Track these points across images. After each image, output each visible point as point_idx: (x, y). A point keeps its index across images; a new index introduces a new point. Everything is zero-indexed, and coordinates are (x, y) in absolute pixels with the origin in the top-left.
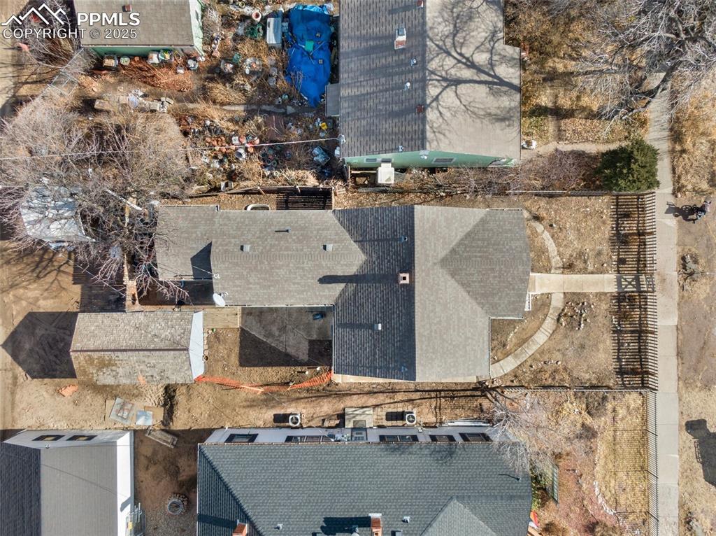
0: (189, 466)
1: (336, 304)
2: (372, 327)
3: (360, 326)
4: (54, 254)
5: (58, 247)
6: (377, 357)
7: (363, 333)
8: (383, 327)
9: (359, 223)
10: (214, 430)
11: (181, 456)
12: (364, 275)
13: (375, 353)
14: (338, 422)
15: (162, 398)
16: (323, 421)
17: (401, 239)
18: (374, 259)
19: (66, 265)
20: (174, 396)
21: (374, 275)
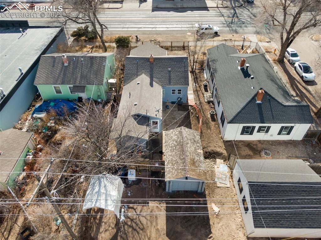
0: (244, 150)
1: (161, 85)
2: (170, 71)
3: (170, 76)
4: (129, 218)
5: (124, 216)
6: (181, 70)
7: (172, 75)
8: (170, 68)
9: (130, 76)
10: (224, 141)
11: (240, 154)
12: (150, 75)
13: (179, 71)
14: (211, 104)
15: (211, 160)
16: (212, 107)
17: (137, 62)
18: (144, 71)
19: (136, 210)
20: (209, 152)
21: (150, 71)
